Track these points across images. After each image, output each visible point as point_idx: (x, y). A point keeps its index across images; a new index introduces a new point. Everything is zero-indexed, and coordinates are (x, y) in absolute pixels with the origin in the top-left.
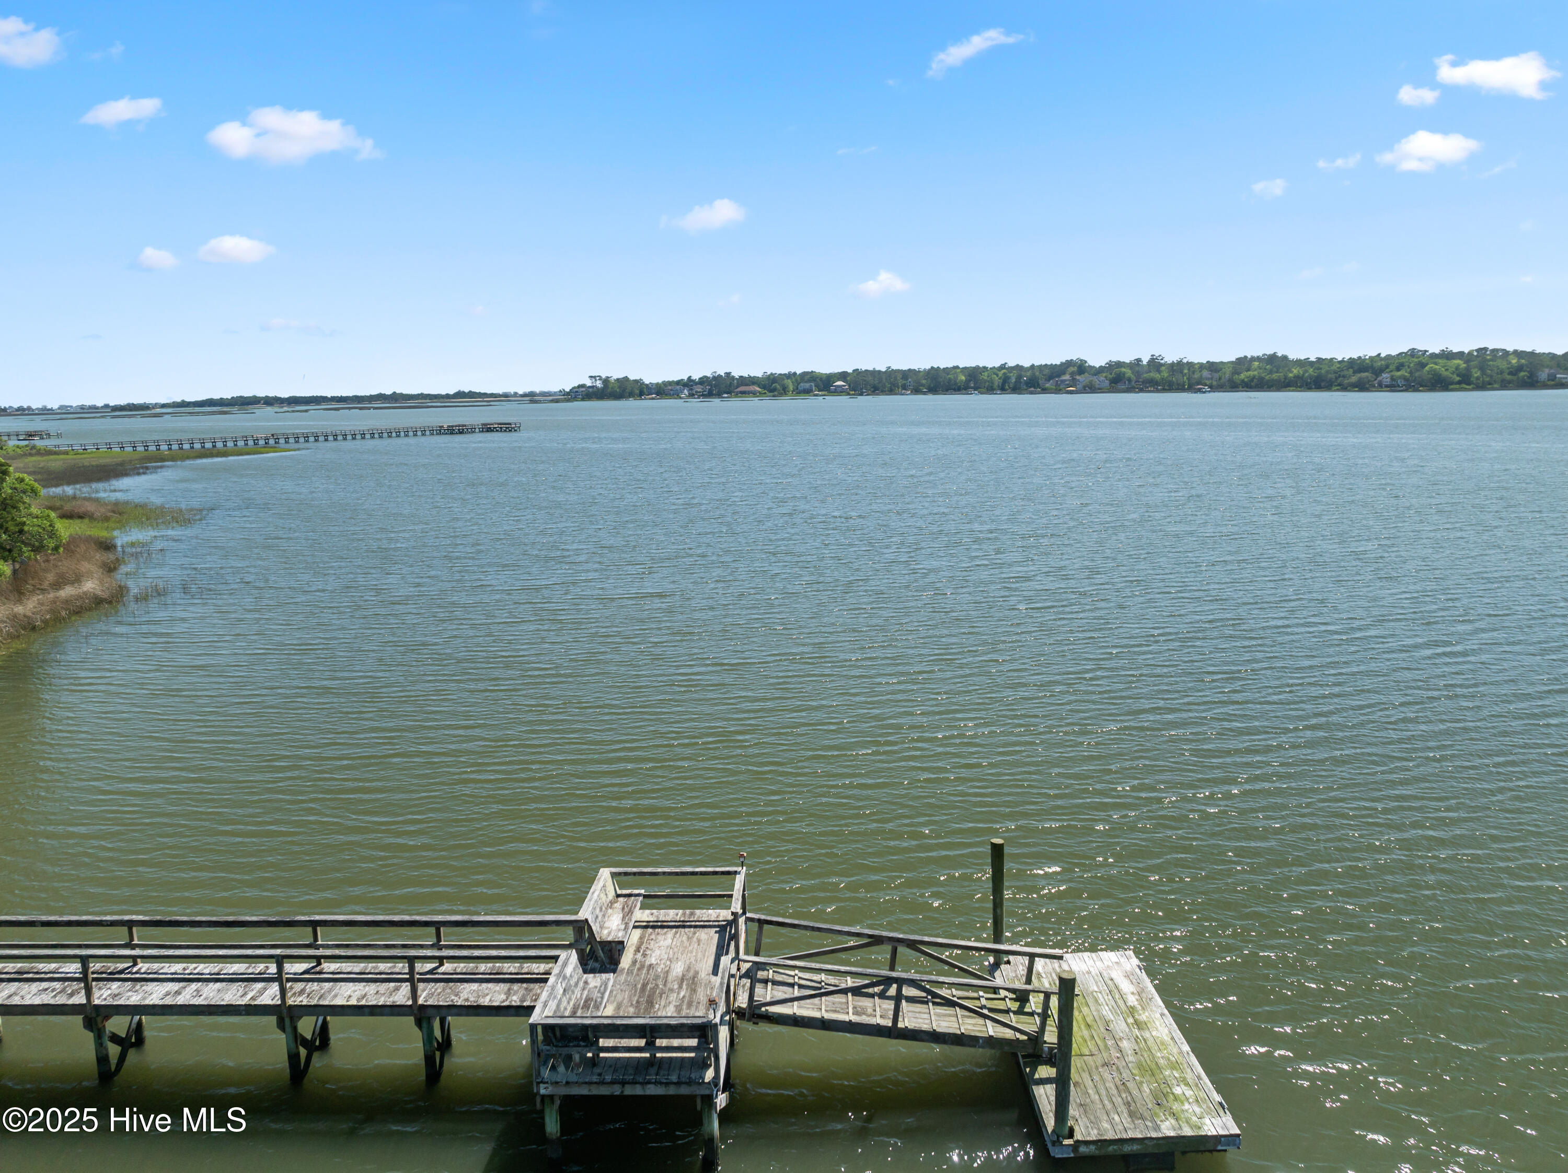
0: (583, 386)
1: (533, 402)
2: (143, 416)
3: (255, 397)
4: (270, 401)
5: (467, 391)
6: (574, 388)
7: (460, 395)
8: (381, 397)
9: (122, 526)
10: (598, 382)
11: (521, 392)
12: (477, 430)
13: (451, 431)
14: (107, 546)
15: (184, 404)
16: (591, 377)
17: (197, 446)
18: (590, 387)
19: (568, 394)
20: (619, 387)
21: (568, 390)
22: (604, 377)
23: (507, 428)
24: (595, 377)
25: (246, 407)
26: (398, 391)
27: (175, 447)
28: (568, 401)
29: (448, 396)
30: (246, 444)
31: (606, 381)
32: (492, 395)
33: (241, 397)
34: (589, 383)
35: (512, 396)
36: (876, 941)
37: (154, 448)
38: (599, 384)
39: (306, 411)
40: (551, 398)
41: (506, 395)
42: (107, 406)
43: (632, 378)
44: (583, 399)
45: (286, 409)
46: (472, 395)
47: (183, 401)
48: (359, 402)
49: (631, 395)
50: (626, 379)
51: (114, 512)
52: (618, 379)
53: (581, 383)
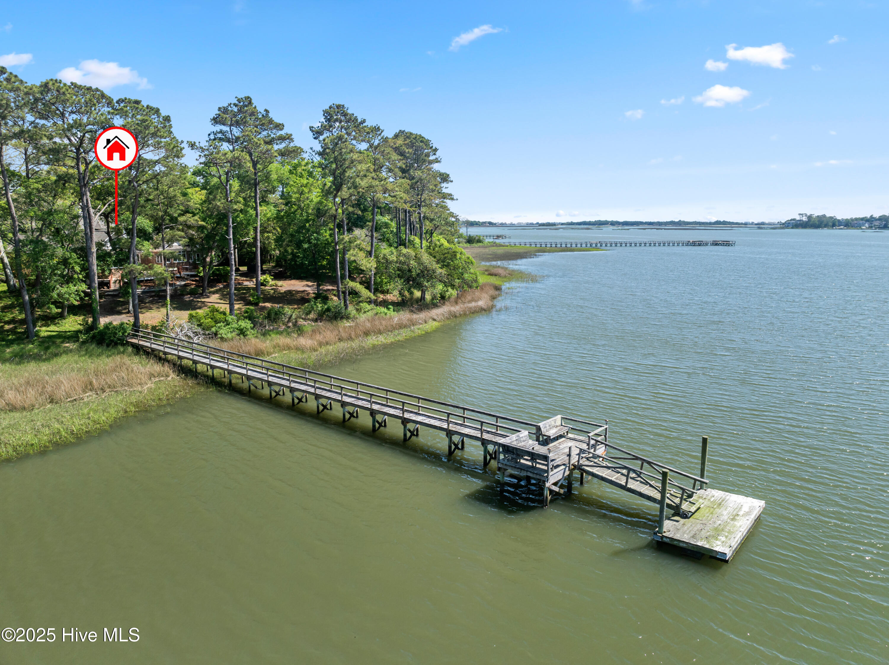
0: (794, 220)
1: (760, 228)
2: (551, 229)
3: (606, 221)
4: (613, 223)
5: (722, 220)
6: (788, 221)
7: (718, 223)
8: (672, 223)
9: (510, 280)
10: (804, 217)
11: (756, 222)
12: (709, 244)
13: (694, 244)
14: (498, 288)
15: (572, 224)
16: (800, 214)
17: (564, 246)
18: (798, 220)
19: (783, 224)
20: (819, 221)
21: (783, 222)
22: (808, 214)
23: (727, 244)
24: (802, 214)
25: (601, 226)
26: (682, 220)
27: (553, 246)
28: (783, 228)
29: (710, 223)
30: (586, 246)
31: (810, 217)
32: (737, 223)
33: (600, 221)
34: (798, 218)
35: (750, 224)
36: (637, 458)
37: (544, 246)
38: (805, 219)
39: (628, 229)
40: (773, 226)
41: (746, 224)
42: (538, 223)
43: (828, 215)
44: (792, 228)
45: (620, 228)
46: (724, 223)
47: (572, 222)
48: (660, 225)
49: (826, 226)
50: (824, 216)
51: (509, 274)
52: (818, 216)
53: (793, 218)
